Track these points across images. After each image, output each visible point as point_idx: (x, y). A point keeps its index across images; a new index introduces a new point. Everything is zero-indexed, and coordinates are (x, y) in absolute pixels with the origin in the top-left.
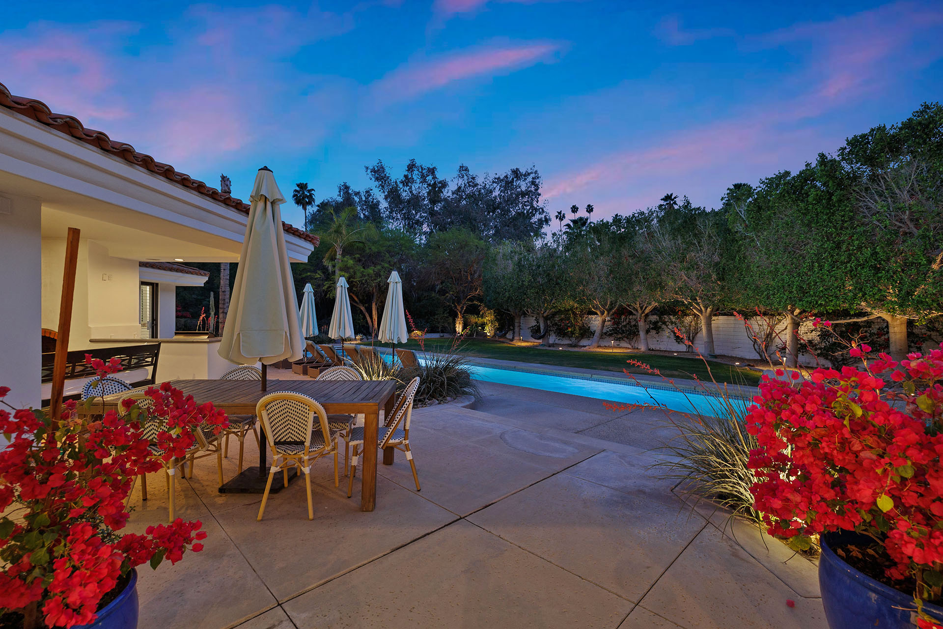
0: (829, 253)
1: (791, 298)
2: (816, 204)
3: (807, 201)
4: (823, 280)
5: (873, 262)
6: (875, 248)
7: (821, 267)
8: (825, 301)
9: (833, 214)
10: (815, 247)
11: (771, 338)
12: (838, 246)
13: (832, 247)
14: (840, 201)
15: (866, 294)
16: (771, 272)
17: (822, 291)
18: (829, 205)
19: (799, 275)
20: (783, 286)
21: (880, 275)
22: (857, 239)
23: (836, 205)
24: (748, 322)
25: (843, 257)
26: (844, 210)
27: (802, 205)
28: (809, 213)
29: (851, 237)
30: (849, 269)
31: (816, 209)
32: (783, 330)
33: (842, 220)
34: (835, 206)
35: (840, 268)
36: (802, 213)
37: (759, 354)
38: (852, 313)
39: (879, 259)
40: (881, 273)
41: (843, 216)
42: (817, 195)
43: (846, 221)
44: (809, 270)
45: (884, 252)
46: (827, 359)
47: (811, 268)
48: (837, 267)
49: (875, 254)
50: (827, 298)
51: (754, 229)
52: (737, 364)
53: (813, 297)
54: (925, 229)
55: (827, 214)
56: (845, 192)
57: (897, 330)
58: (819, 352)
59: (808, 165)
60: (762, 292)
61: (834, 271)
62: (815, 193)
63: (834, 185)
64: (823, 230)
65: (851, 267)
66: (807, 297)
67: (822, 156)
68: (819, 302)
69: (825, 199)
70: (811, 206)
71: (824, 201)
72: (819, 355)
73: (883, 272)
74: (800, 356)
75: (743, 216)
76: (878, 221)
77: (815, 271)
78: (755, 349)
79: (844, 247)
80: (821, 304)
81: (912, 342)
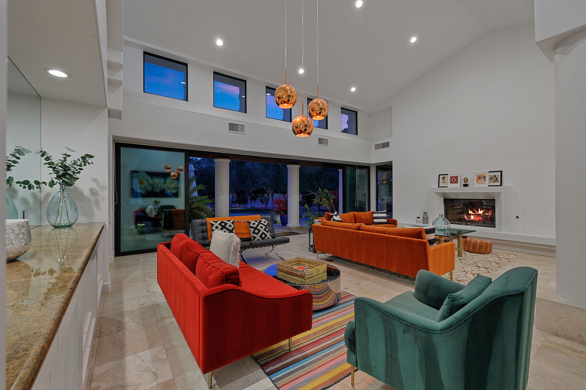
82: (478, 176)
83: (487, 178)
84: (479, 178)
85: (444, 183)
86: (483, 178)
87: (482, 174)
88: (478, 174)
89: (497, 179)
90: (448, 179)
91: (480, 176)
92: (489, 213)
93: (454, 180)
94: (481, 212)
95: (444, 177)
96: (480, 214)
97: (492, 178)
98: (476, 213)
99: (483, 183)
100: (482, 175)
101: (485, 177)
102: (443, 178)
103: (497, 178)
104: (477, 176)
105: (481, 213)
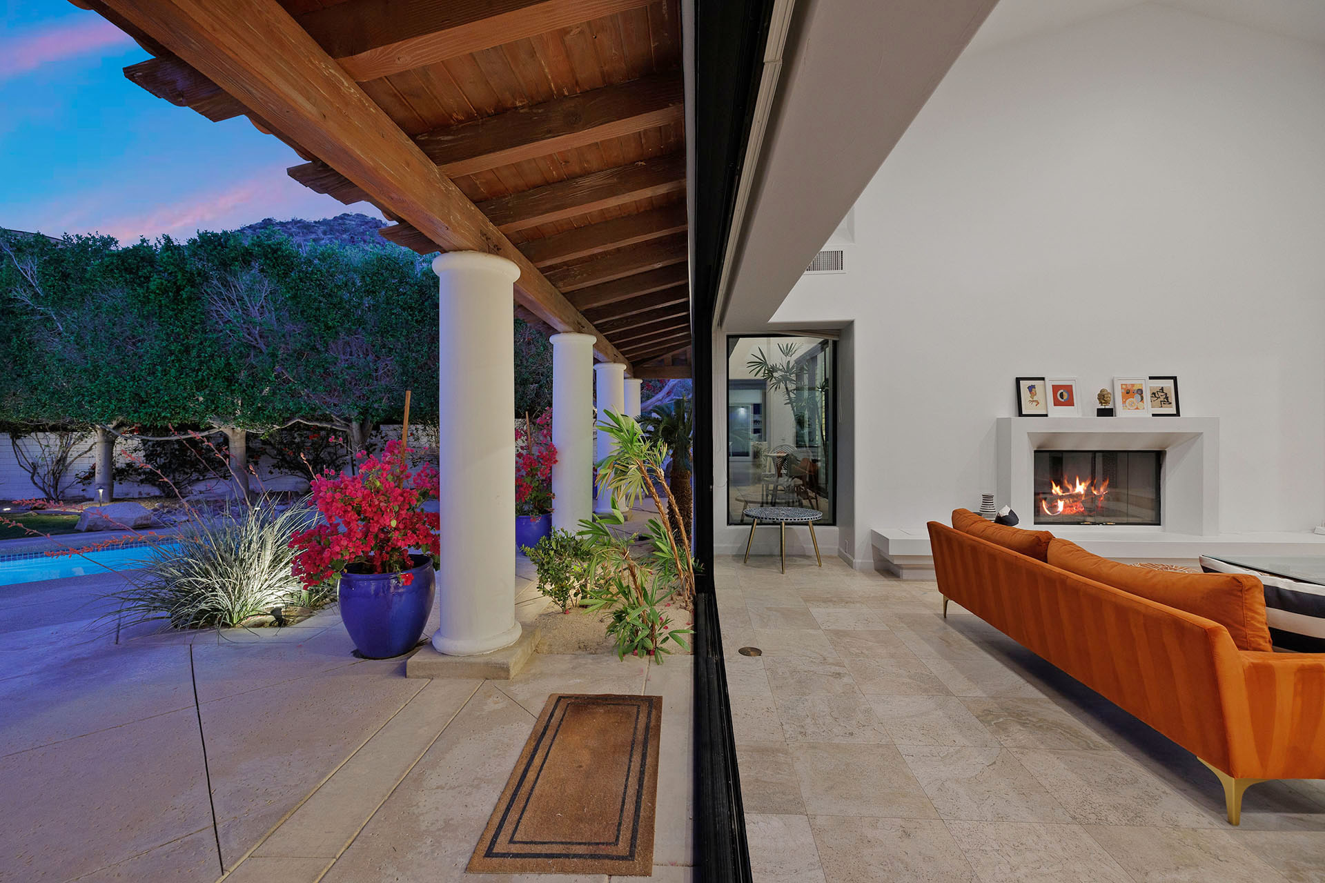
0: (177, 356)
1: (120, 408)
2: (159, 294)
3: (148, 288)
4: (168, 388)
5: (227, 374)
6: (228, 359)
7: (165, 372)
8: (171, 413)
9: (181, 311)
10: (157, 348)
11: (63, 464)
12: (187, 350)
13: (180, 350)
14: (190, 299)
15: (219, 407)
16: (86, 370)
17: (166, 401)
18: (176, 299)
19: (133, 379)
20: (109, 392)
21: (233, 388)
22: (209, 347)
23: (186, 302)
24: (18, 442)
25: (194, 364)
26: (195, 311)
27: (140, 291)
28: (149, 303)
29: (201, 343)
30: (200, 377)
31: (160, 301)
32: (86, 452)
33: (192, 322)
34: (183, 303)
35: (190, 376)
36: (140, 301)
37: (43, 490)
38: (202, 427)
39: (232, 371)
40: (234, 386)
41: (193, 317)
42: (162, 284)
43: (197, 324)
44: (149, 375)
45: (237, 364)
46: (154, 485)
47: (152, 373)
48: (187, 374)
49: (228, 364)
50: (173, 410)
51: (54, 303)
52: (5, 509)
53: (154, 407)
54: (274, 347)
55: (173, 310)
56: (196, 291)
57: (237, 446)
58: (143, 477)
59: (143, 241)
60: (70, 399)
61: (183, 378)
62: (159, 281)
63: (184, 279)
64: (168, 328)
65: (202, 375)
66: (145, 408)
67: (168, 239)
68: (163, 414)
69: (171, 292)
70: (153, 295)
71: (170, 294)
72: (142, 481)
73: (237, 385)
74: (116, 485)
75: (29, 279)
76: (231, 331)
77: (157, 376)
78: (35, 484)
79: (194, 353)
80: (164, 417)
81: (250, 457)
82: (1124, 386)
83: (1147, 395)
84: (1127, 393)
85: (1035, 404)
86: (1137, 393)
87: (1133, 382)
88: (1124, 382)
89: (1167, 398)
90: (1045, 393)
91: (1129, 387)
92: (1102, 490)
93: (1064, 396)
94: (1080, 488)
95: (1033, 387)
96: (1079, 495)
97: (1157, 396)
98: (1068, 490)
99: (1137, 408)
100: (1133, 385)
101: (1140, 392)
102: (1031, 388)
103: (1166, 394)
104: (1122, 388)
105: (1082, 492)
